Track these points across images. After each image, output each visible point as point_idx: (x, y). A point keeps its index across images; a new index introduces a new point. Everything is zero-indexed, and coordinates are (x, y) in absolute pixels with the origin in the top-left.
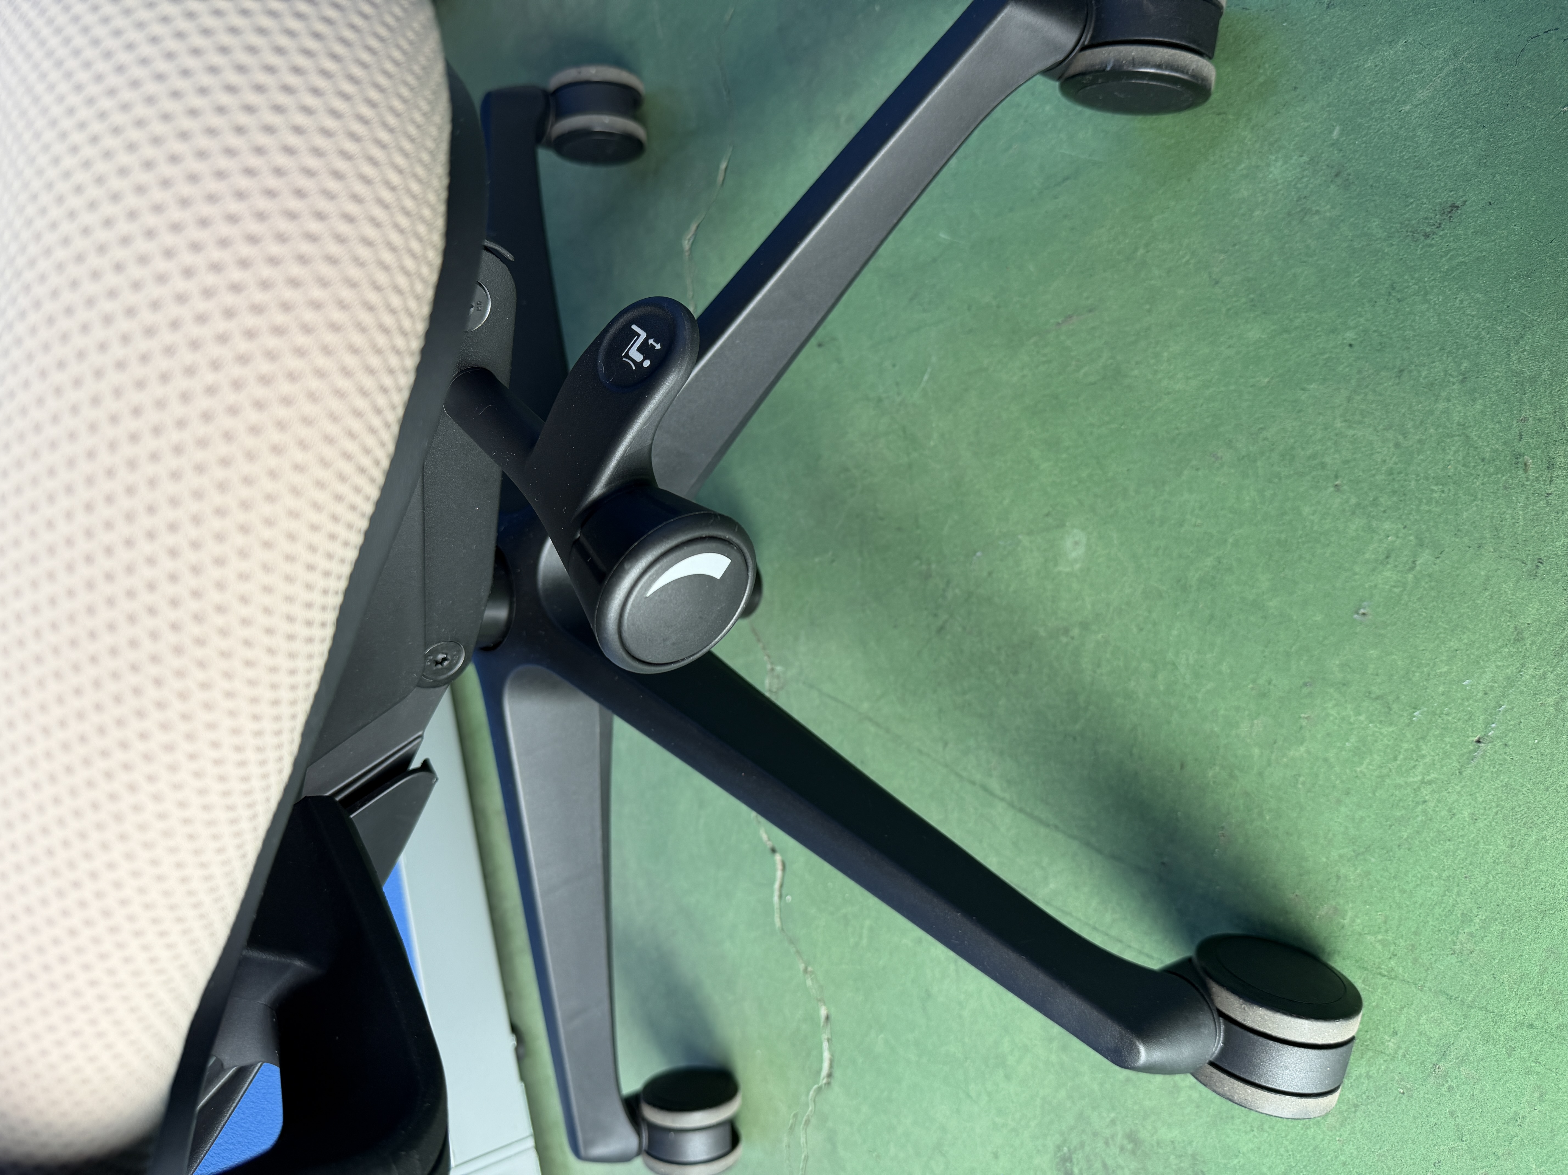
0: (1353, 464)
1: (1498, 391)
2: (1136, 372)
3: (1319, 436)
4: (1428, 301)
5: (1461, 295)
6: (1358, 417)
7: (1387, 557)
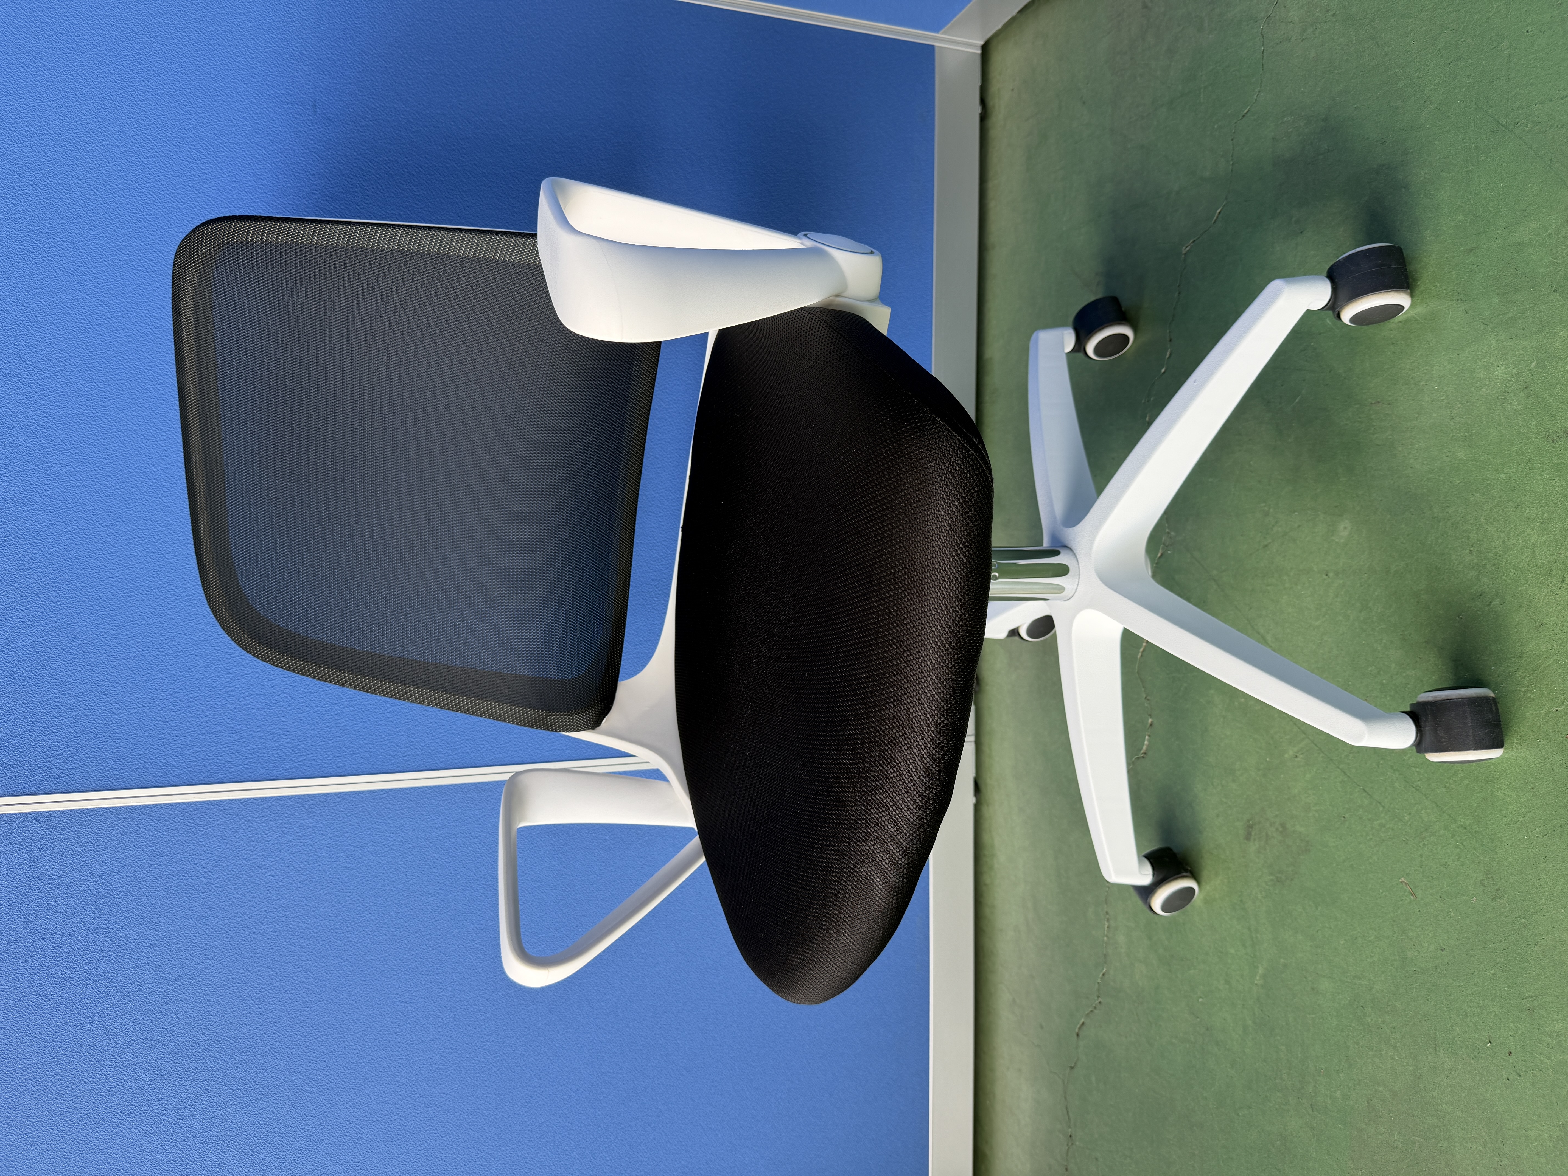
0: (1482, 542)
1: (1554, 535)
2: (1400, 449)
3: (1472, 521)
4: (1542, 475)
5: (1556, 479)
6: (1491, 520)
7: (1480, 595)
